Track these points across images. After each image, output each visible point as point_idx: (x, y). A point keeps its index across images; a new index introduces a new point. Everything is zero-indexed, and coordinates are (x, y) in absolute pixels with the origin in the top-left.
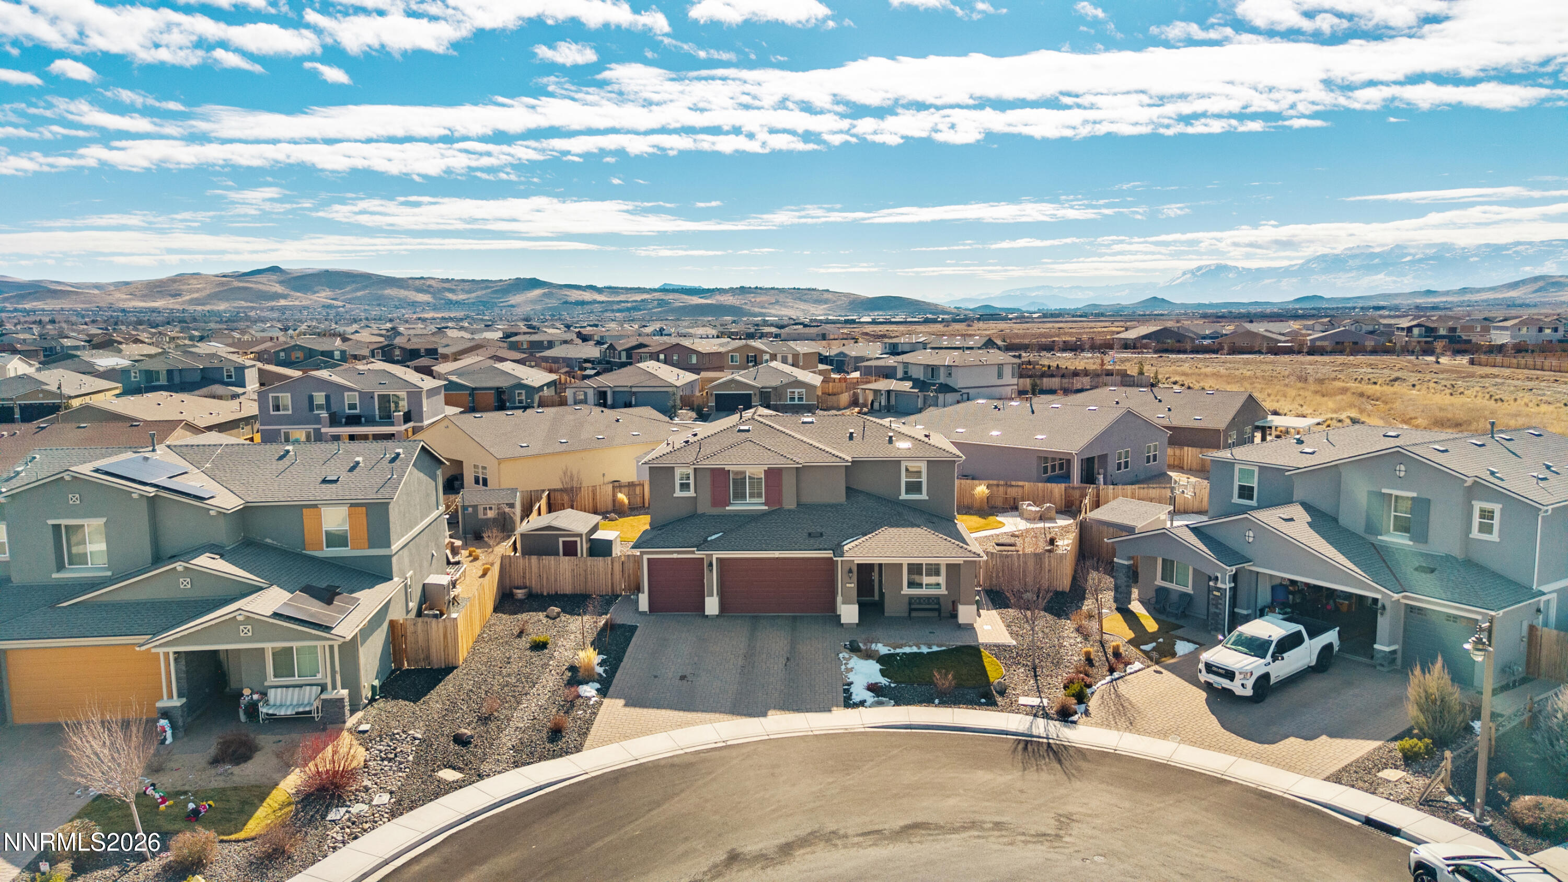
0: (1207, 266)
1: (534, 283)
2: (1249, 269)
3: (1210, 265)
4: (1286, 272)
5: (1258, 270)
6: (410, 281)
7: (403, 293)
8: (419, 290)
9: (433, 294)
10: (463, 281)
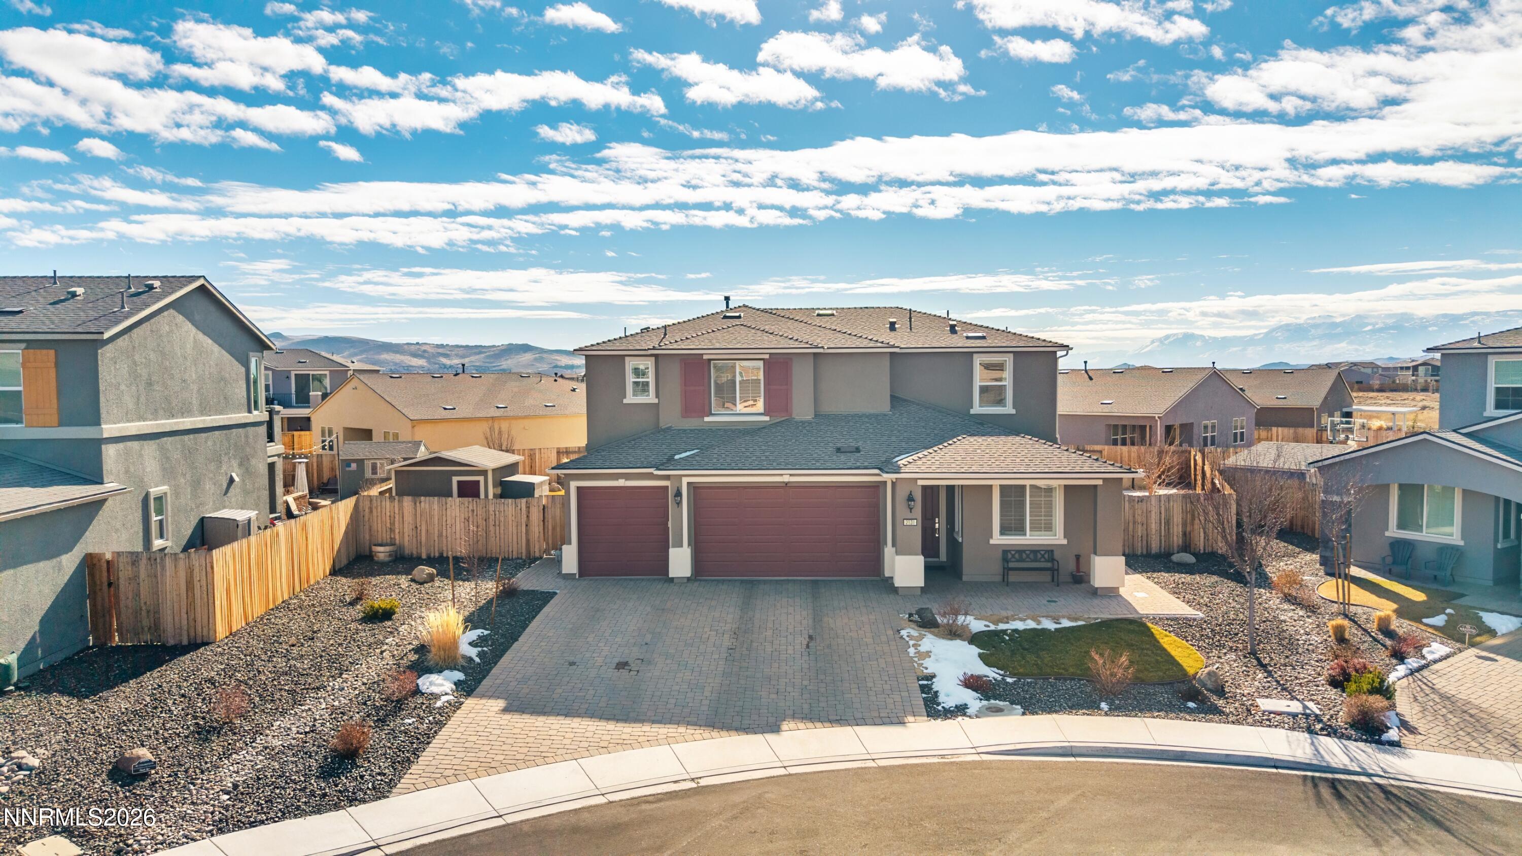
0: (1174, 335)
1: (526, 348)
2: (1215, 338)
3: (1176, 334)
4: (1250, 341)
5: (1224, 338)
6: (406, 347)
7: (398, 358)
8: (415, 355)
9: (428, 359)
10: (457, 346)
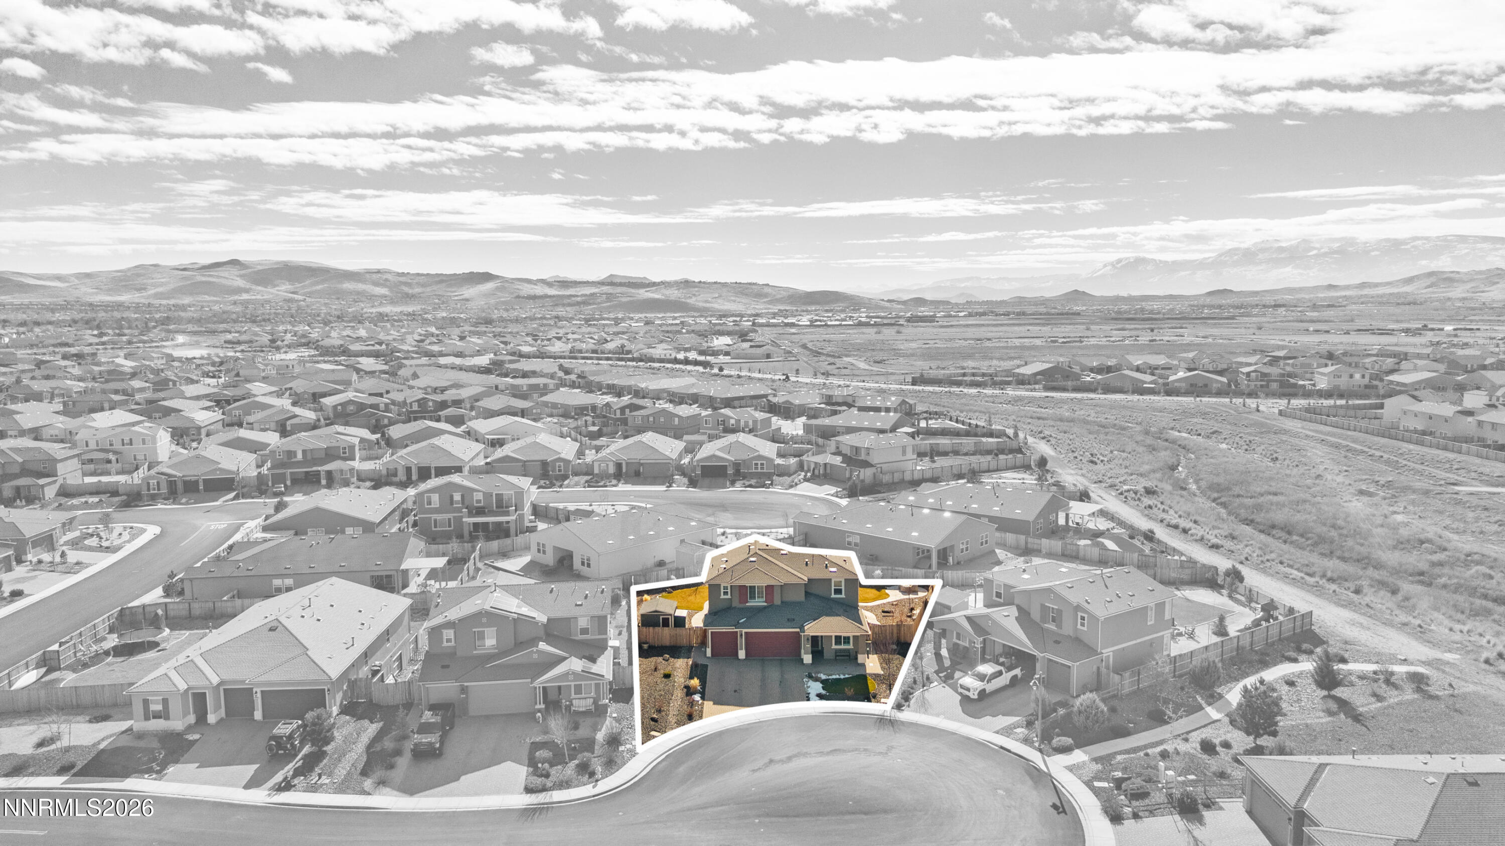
0: (1126, 259)
1: (487, 276)
2: (1166, 262)
3: (1129, 258)
4: (1201, 265)
5: (1174, 262)
6: (367, 275)
7: (360, 287)
8: (377, 284)
10: (418, 275)
